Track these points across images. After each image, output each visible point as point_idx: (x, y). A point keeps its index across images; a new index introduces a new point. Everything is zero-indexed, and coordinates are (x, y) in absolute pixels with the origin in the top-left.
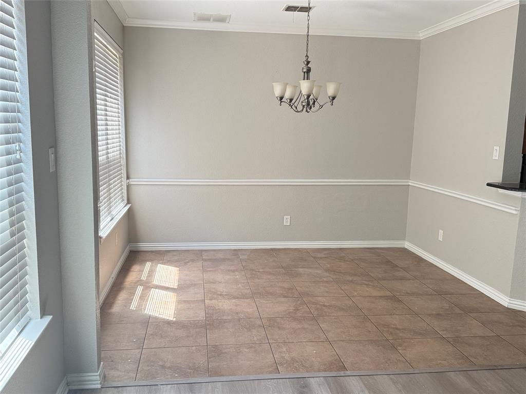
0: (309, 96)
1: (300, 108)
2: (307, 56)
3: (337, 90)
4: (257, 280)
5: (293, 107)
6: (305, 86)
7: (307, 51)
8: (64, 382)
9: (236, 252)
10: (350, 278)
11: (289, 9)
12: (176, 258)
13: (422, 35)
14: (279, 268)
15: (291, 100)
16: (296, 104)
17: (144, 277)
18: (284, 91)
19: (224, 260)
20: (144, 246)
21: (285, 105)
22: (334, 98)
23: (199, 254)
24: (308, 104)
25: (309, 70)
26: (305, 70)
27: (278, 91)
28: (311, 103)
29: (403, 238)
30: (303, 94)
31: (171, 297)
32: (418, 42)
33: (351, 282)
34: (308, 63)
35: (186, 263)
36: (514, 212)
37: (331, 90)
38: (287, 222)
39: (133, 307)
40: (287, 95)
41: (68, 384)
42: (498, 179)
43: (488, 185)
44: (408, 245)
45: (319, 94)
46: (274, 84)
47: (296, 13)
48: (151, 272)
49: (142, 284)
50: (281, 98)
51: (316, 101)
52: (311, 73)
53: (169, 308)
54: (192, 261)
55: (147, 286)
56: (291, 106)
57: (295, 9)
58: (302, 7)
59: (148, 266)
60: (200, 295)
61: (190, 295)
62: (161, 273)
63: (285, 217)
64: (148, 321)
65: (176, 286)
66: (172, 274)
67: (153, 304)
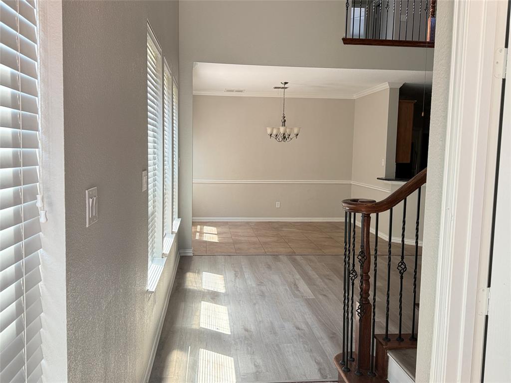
0: (284, 134)
1: (281, 140)
2: (284, 114)
3: (299, 131)
5: (277, 139)
6: (282, 130)
7: (284, 111)
8: (179, 252)
9: (248, 223)
10: (310, 232)
11: (275, 88)
12: (214, 224)
13: (355, 97)
14: (272, 228)
15: (277, 135)
16: (279, 137)
17: (198, 230)
18: (272, 131)
19: (241, 225)
21: (273, 139)
22: (297, 135)
24: (284, 138)
25: (285, 121)
26: (283, 121)
27: (269, 131)
28: (287, 137)
30: (281, 133)
31: (216, 236)
32: (354, 100)
34: (284, 117)
35: (219, 226)
36: (389, 192)
37: (296, 131)
38: (278, 206)
39: (197, 238)
40: (275, 132)
42: (383, 176)
43: (378, 179)
45: (291, 133)
46: (267, 128)
48: (201, 229)
49: (198, 232)
50: (271, 135)
51: (289, 135)
52: (286, 123)
53: (215, 239)
54: (223, 225)
55: (201, 233)
56: (276, 139)
57: (279, 88)
58: (283, 88)
59: (199, 227)
60: (229, 236)
61: (224, 236)
62: (206, 229)
63: (277, 203)
64: (206, 242)
65: (216, 233)
66: (214, 230)
67: (207, 238)
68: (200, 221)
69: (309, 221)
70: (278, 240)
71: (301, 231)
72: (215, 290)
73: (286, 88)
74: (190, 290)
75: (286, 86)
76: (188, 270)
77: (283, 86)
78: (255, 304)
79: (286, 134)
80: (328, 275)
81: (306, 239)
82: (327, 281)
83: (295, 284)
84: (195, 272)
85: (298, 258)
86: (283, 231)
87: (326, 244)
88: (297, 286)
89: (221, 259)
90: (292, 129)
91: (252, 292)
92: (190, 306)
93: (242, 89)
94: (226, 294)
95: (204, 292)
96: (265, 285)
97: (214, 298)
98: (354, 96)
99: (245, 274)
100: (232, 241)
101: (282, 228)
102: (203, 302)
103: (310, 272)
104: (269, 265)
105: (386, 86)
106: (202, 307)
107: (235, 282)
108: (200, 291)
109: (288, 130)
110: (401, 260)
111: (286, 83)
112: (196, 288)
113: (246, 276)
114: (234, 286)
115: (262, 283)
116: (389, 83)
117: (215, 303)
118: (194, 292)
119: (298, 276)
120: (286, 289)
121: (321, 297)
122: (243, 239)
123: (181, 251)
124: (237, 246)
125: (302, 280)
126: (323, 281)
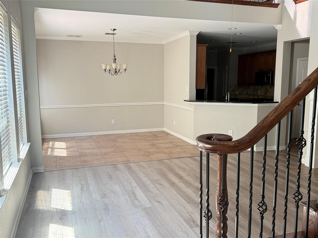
0: (116, 69)
1: (113, 73)
2: (114, 54)
3: (127, 67)
4: (100, 144)
6: (114, 66)
7: (114, 52)
8: (31, 170)
9: (91, 136)
10: (138, 141)
11: (106, 34)
12: (63, 140)
14: (110, 140)
15: (110, 70)
16: (111, 72)
17: (50, 146)
18: (106, 67)
19: (85, 139)
20: (47, 136)
21: (107, 73)
22: (126, 70)
23: (73, 138)
24: (116, 72)
25: (115, 59)
26: (114, 59)
27: (104, 67)
28: (118, 71)
29: (163, 127)
30: (113, 68)
32: (163, 45)
33: (139, 142)
34: (115, 56)
35: (68, 141)
36: (192, 110)
37: (124, 67)
38: (113, 122)
39: (49, 153)
40: (108, 68)
41: (32, 171)
42: (188, 99)
43: (184, 101)
44: (165, 129)
45: (121, 68)
46: (102, 65)
47: (110, 35)
48: (53, 145)
49: (50, 148)
50: (105, 70)
51: (119, 70)
52: (116, 60)
53: (64, 153)
54: (71, 140)
55: (53, 148)
56: (109, 73)
57: (109, 34)
58: (112, 34)
59: (51, 143)
60: (76, 149)
61: (72, 150)
62: (58, 144)
63: (112, 120)
64: (56, 157)
65: (65, 147)
66: (63, 145)
67: (57, 153)
68: (52, 137)
69: (136, 132)
70: (115, 150)
71: (132, 141)
72: (63, 209)
73: (115, 34)
74: (39, 211)
75: (115, 32)
76: (39, 188)
77: (112, 32)
78: (100, 221)
79: (117, 69)
80: (158, 180)
81: (136, 147)
82: (158, 186)
83: (133, 193)
84: (45, 190)
85: (132, 165)
86: (118, 141)
87: (151, 150)
88: (135, 194)
89: (69, 173)
90: (121, 65)
91: (97, 206)
92: (38, 232)
93: (79, 35)
94: (73, 212)
95: (52, 212)
96: (108, 197)
97: (62, 218)
98: (164, 42)
99: (90, 186)
100: (78, 154)
101: (117, 139)
102: (51, 224)
103: (144, 178)
104: (110, 176)
105: (187, 33)
106: (50, 231)
107: (82, 197)
108: (49, 211)
109: (118, 67)
110: (261, 199)
111: (114, 30)
112: (45, 208)
113: (91, 189)
114: (81, 202)
115: (105, 194)
116: (190, 31)
117: (63, 224)
118: (43, 212)
119: (135, 184)
120: (126, 199)
121: (156, 204)
122: (87, 151)
123: (34, 169)
124: (83, 159)
125: (138, 187)
126: (156, 187)
